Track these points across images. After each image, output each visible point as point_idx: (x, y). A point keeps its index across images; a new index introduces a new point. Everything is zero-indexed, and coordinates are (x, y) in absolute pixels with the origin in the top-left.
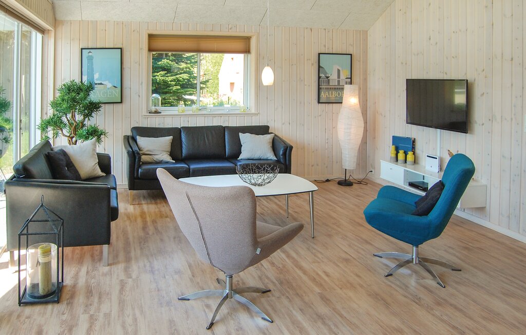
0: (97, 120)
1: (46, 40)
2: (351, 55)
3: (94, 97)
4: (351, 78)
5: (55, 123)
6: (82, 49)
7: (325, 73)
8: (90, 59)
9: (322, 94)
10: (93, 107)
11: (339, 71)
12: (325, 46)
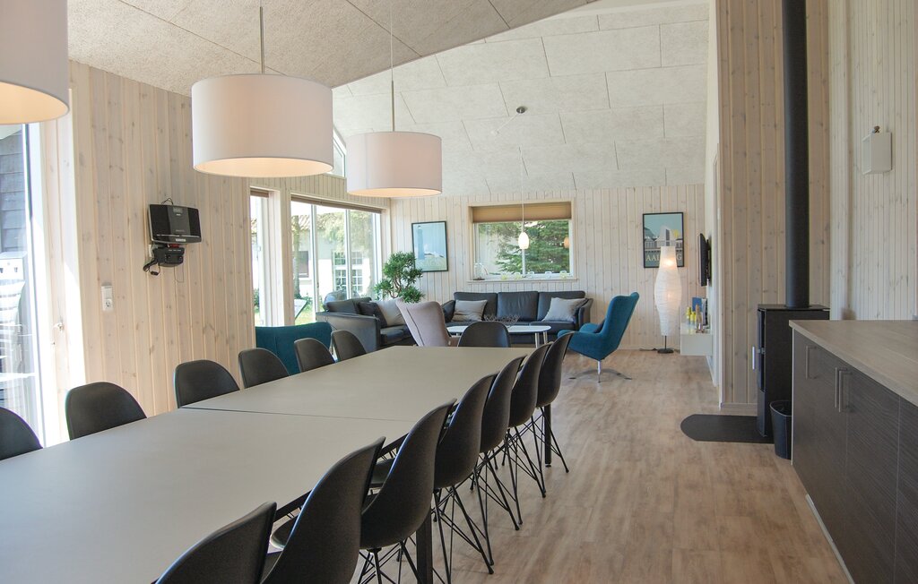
0: (418, 285)
1: (383, 217)
2: (682, 213)
3: (419, 265)
4: (683, 239)
5: (384, 288)
6: (412, 224)
7: (651, 235)
8: (420, 232)
9: (648, 257)
10: (415, 274)
11: (668, 233)
12: (651, 206)
